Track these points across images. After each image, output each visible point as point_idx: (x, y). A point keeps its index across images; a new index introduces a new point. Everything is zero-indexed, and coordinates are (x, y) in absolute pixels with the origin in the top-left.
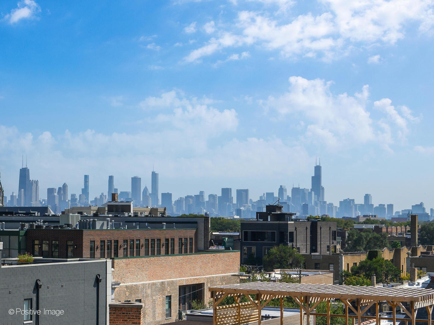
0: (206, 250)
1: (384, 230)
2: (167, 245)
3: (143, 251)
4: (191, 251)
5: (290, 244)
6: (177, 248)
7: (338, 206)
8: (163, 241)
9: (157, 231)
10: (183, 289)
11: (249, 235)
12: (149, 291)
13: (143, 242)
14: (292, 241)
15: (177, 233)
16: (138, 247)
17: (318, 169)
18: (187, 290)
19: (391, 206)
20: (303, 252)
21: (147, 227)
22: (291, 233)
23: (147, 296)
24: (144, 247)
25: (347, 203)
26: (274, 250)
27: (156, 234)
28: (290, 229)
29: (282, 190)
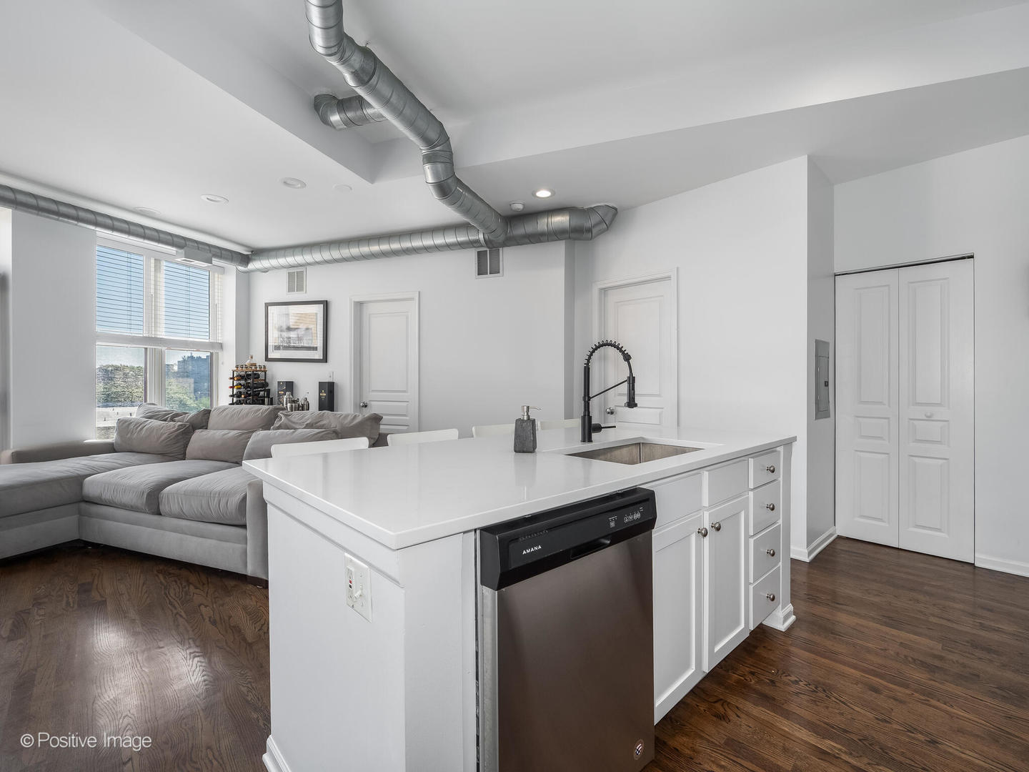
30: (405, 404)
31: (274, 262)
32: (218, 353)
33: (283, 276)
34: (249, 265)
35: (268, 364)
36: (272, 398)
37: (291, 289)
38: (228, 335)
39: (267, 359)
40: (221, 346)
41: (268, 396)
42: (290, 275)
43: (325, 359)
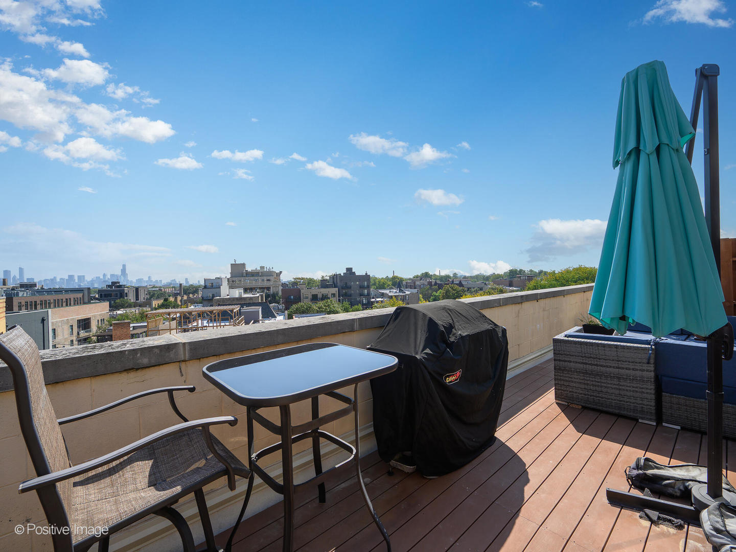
0: (89, 302)
1: (163, 290)
2: (67, 302)
3: (52, 305)
4: (81, 303)
5: (126, 298)
6: (72, 303)
7: (135, 281)
8: (64, 300)
9: (60, 295)
10: (79, 321)
11: (103, 295)
12: (60, 324)
13: (52, 301)
14: (127, 296)
15: (72, 296)
16: (50, 304)
17: (124, 266)
18: (81, 322)
19: (161, 281)
20: (133, 301)
21: (52, 294)
22: (126, 293)
23: (59, 327)
24: (53, 304)
25: (140, 280)
26: (118, 301)
27: (60, 297)
28: (126, 292)
29: (104, 275)
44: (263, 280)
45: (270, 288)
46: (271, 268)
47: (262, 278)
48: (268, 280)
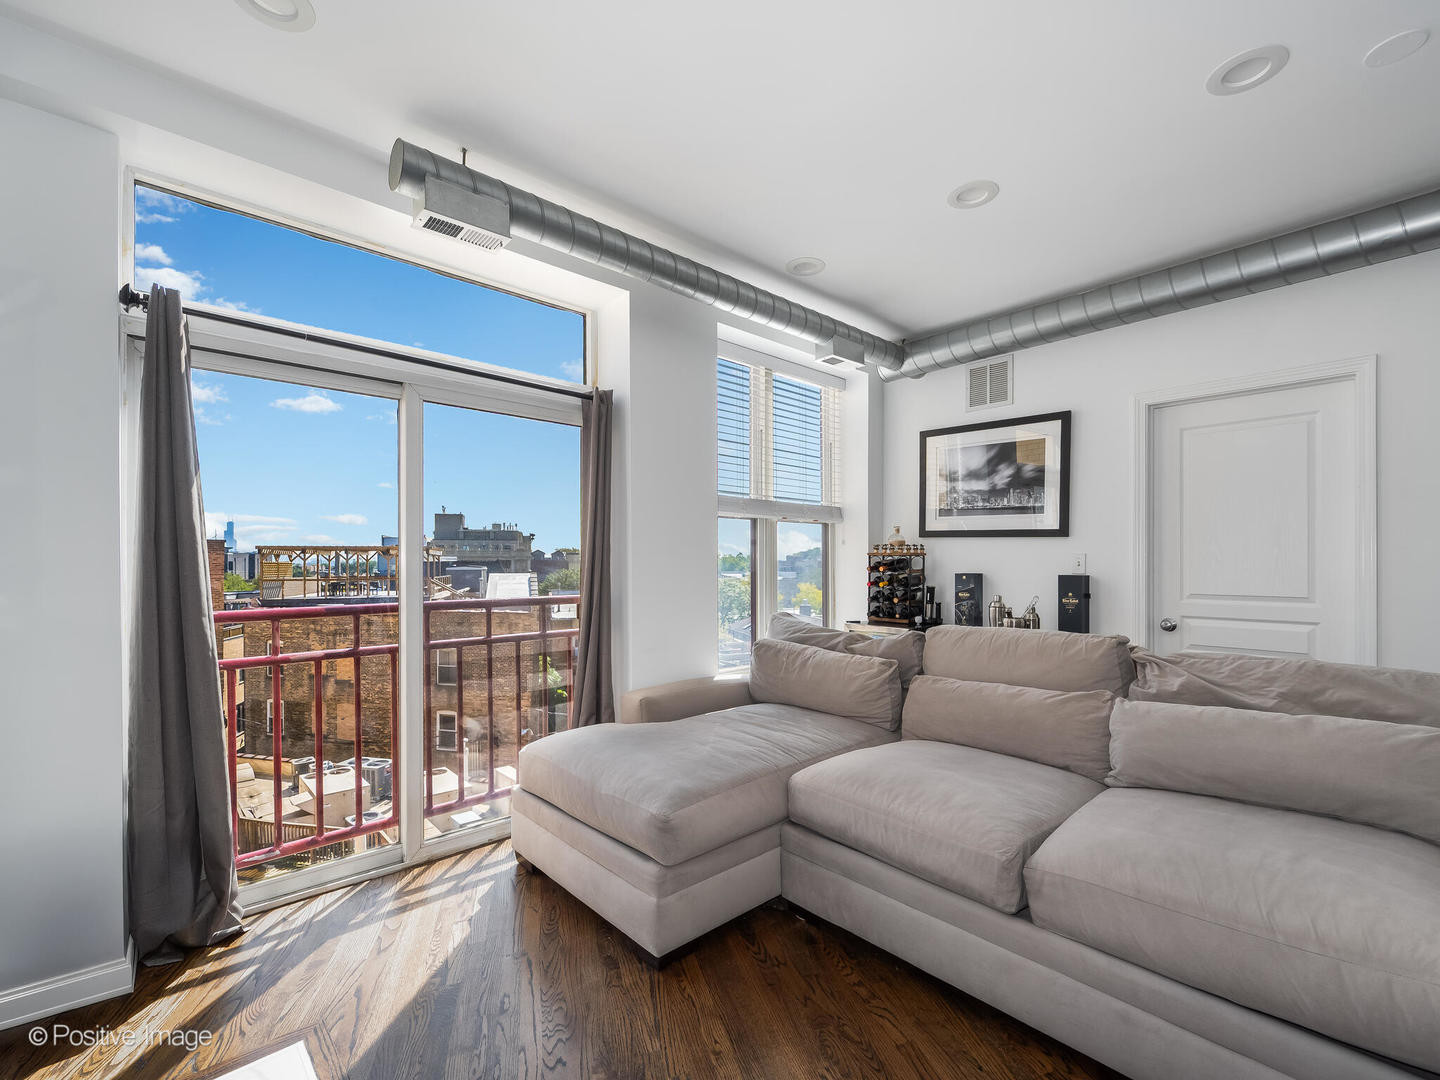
30: (1308, 628)
31: (941, 354)
32: (833, 525)
33: (960, 377)
34: (906, 363)
35: (928, 543)
36: (939, 605)
37: (976, 400)
38: (854, 492)
39: (924, 533)
40: (838, 513)
41: (931, 601)
42: (975, 375)
43: (1063, 530)
44: (497, 548)
45: (510, 562)
46: (513, 524)
47: (496, 543)
48: (506, 548)
